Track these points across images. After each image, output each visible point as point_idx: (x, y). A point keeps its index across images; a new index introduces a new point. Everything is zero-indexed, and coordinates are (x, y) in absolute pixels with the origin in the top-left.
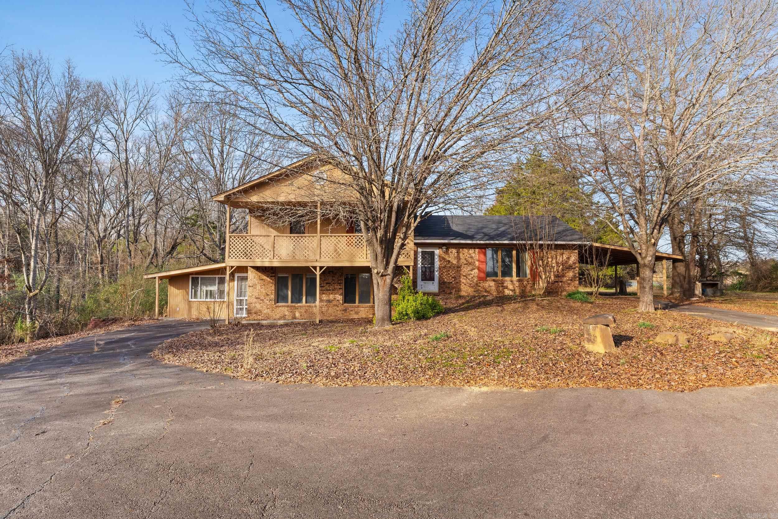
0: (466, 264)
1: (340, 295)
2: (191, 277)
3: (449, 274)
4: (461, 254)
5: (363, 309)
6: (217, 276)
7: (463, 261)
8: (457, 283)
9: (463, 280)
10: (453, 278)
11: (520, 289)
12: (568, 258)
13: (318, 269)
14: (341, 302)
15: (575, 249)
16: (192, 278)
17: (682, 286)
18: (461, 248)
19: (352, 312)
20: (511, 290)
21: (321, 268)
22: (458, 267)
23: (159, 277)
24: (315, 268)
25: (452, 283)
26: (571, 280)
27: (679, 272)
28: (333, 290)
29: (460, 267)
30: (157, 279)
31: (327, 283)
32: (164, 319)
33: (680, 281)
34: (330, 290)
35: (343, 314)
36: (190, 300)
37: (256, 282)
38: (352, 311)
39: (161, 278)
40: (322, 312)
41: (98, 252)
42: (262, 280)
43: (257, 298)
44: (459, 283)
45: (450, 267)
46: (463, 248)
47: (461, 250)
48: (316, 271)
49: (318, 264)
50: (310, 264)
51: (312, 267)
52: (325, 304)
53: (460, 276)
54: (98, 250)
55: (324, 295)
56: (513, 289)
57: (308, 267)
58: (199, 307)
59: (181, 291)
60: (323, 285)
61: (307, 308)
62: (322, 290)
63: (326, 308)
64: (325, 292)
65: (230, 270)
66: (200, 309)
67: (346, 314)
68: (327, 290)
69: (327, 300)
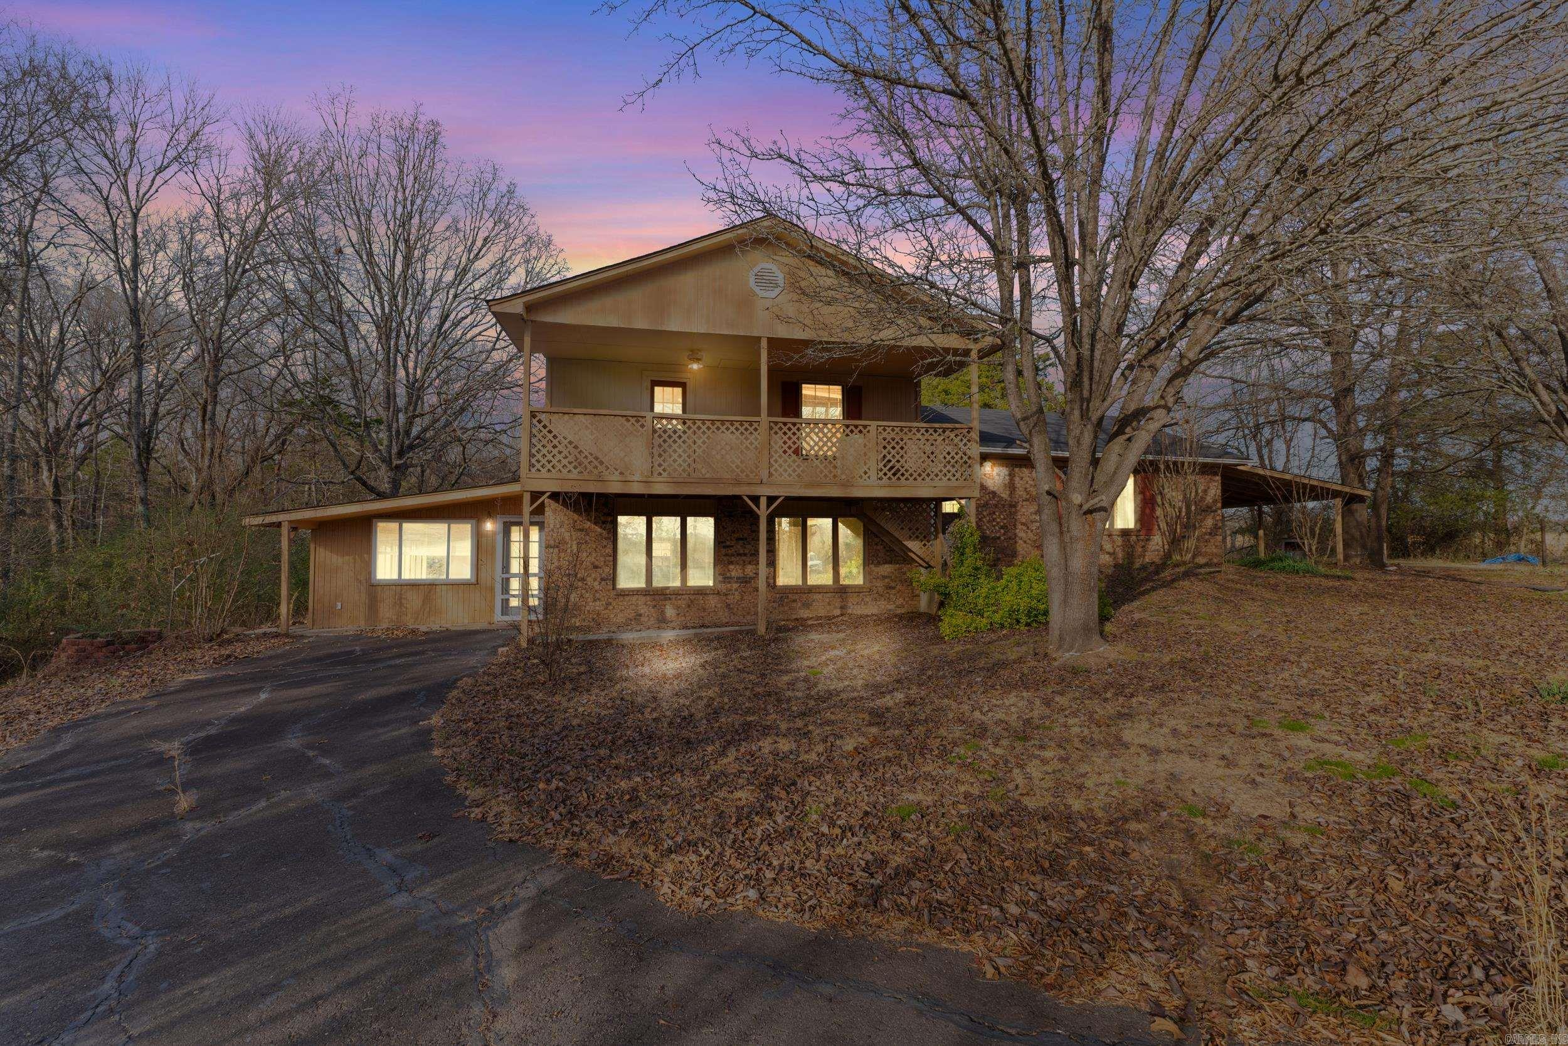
0: (1027, 500)
2: (375, 522)
3: (994, 520)
4: (1017, 479)
5: (820, 596)
7: (1020, 492)
8: (1010, 538)
9: (1021, 532)
10: (1002, 527)
11: (1123, 551)
12: (1205, 491)
13: (763, 502)
15: (1215, 474)
17: (1364, 547)
18: (1017, 466)
19: (794, 605)
20: (1108, 553)
21: (771, 499)
22: (1011, 506)
23: (290, 522)
24: (756, 499)
25: (999, 538)
26: (1210, 534)
27: (1359, 519)
28: (753, 555)
29: (1015, 506)
30: (285, 530)
31: (738, 539)
32: (311, 630)
33: (1362, 536)
34: (745, 555)
37: (567, 535)
38: (795, 601)
39: (295, 527)
40: (728, 605)
41: (46, 474)
42: (581, 530)
43: (568, 575)
44: (1013, 538)
45: (996, 506)
46: (1021, 466)
47: (1017, 470)
48: (758, 507)
49: (765, 491)
50: (742, 491)
51: (749, 497)
52: (735, 586)
53: (1015, 526)
54: (45, 467)
55: (731, 567)
56: (1111, 551)
57: (739, 497)
58: (400, 599)
59: (347, 558)
60: (728, 543)
61: (692, 597)
62: (726, 555)
63: (737, 597)
64: (733, 559)
65: (532, 503)
66: (401, 604)
67: (781, 609)
68: (739, 555)
69: (738, 578)
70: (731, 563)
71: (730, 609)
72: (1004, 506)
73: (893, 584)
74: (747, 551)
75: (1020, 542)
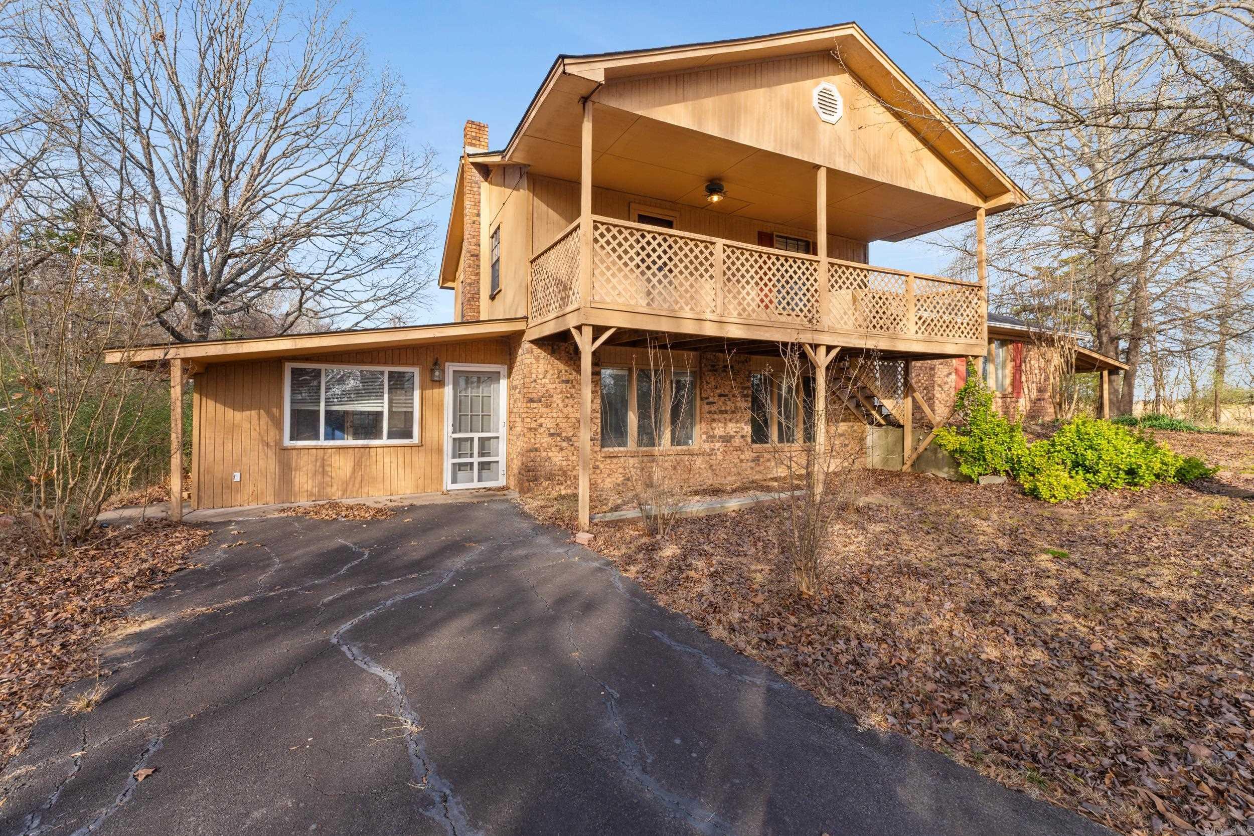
1: (746, 423)
2: (288, 367)
6: (387, 369)
8: (930, 399)
9: (940, 394)
10: (925, 389)
14: (749, 440)
16: (294, 371)
19: (768, 464)
23: (184, 359)
27: (1116, 388)
28: (733, 412)
30: (176, 372)
31: (720, 395)
33: (1117, 401)
34: (726, 412)
35: (752, 468)
36: (287, 442)
42: (567, 382)
43: (552, 435)
44: (934, 400)
53: (933, 387)
55: (714, 425)
58: (323, 466)
59: (247, 413)
60: (711, 400)
61: (678, 458)
62: (709, 412)
63: (720, 457)
64: (716, 416)
65: (594, 339)
66: (324, 473)
67: (758, 469)
68: (721, 412)
69: (721, 437)
70: (714, 420)
71: (713, 470)
72: (926, 368)
73: (846, 442)
74: (728, 408)
75: (937, 402)
